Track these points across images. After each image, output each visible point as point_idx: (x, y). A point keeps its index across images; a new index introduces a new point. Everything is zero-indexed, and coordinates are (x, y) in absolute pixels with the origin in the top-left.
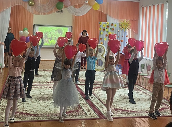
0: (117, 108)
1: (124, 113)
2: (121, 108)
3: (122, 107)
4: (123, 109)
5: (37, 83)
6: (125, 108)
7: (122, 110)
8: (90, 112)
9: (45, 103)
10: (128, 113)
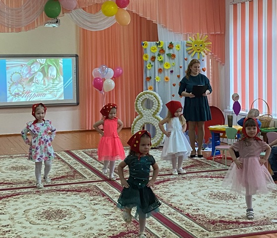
0: (214, 218)
1: (231, 228)
2: (223, 219)
3: (223, 217)
4: (227, 220)
5: (25, 182)
6: (230, 217)
7: (226, 222)
8: (162, 232)
9: (60, 223)
10: (240, 226)
